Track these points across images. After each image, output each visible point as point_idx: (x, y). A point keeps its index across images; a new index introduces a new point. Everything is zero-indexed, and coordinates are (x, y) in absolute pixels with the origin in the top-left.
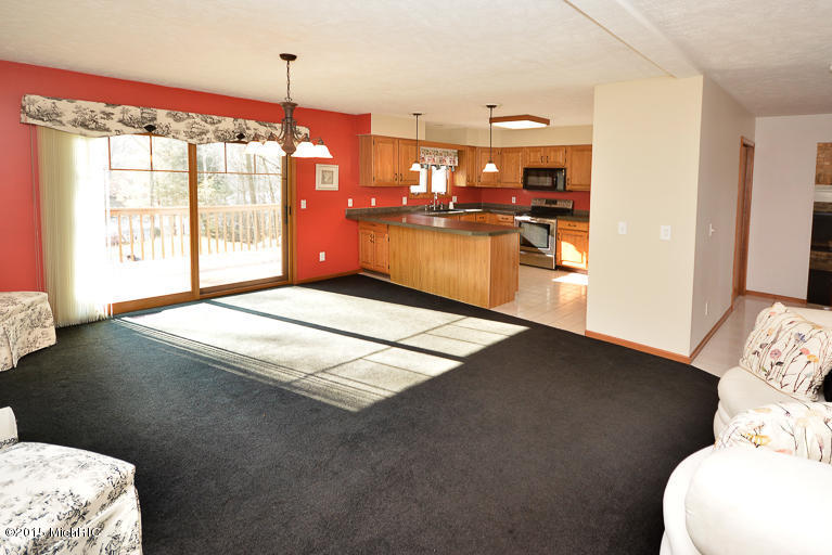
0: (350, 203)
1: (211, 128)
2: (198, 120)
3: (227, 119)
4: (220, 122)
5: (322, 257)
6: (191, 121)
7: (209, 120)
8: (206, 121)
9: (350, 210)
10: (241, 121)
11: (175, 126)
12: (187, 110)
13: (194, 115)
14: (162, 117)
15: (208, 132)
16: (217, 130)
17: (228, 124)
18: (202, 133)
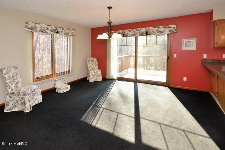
0: (205, 56)
1: (138, 32)
2: (135, 30)
3: (143, 28)
4: (141, 30)
5: (185, 79)
6: (133, 31)
7: (138, 30)
8: (137, 30)
9: (205, 60)
10: (147, 28)
11: (129, 33)
12: (132, 28)
13: (134, 29)
14: (126, 31)
15: (137, 33)
16: (140, 32)
17: (143, 30)
18: (136, 34)
